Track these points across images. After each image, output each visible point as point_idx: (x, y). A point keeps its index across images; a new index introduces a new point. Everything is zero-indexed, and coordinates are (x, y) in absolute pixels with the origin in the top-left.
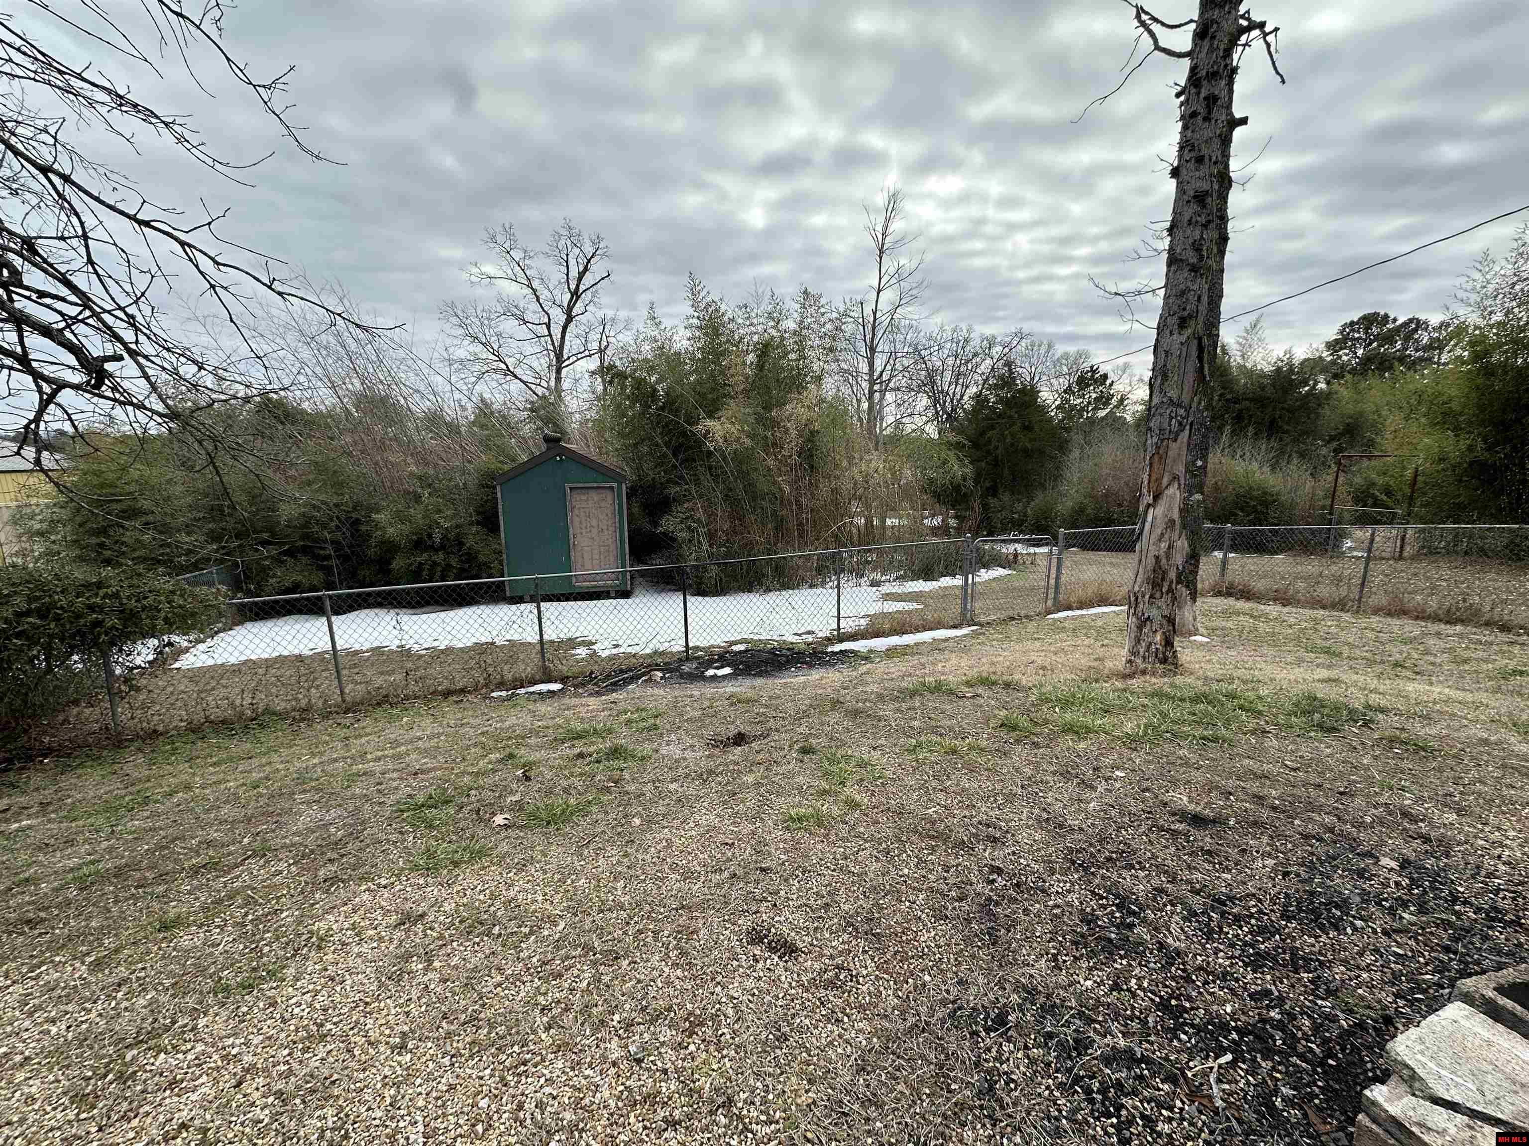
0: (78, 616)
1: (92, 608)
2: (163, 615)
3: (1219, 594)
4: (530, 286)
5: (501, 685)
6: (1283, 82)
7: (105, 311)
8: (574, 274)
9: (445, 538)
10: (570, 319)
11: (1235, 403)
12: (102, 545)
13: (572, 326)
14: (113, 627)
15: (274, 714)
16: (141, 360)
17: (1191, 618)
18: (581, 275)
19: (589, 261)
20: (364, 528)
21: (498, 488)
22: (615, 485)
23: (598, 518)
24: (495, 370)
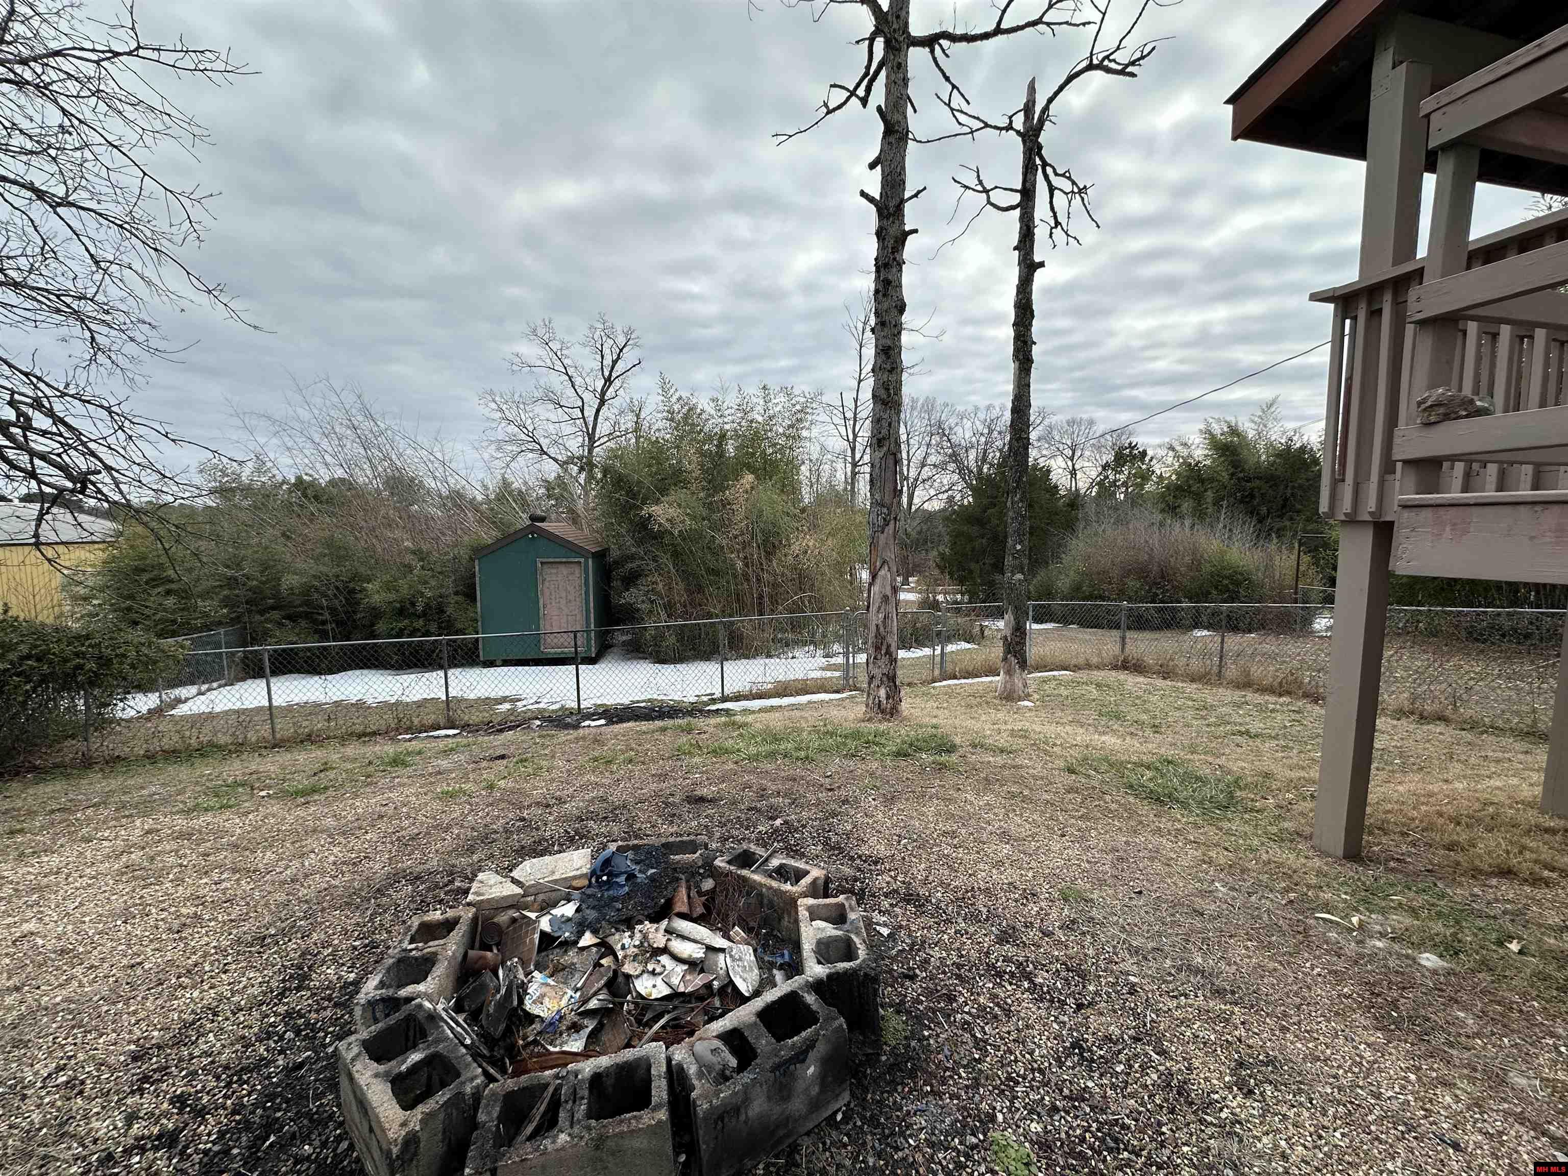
0: (66, 660)
1: (77, 655)
2: (129, 661)
3: (1115, 668)
4: (567, 374)
5: (408, 730)
6: (1098, 226)
7: (91, 440)
8: (608, 361)
9: (427, 606)
10: (602, 402)
11: (1248, 481)
12: (129, 609)
13: (604, 409)
14: (90, 670)
15: (216, 746)
16: (116, 474)
17: (1020, 685)
18: (615, 362)
19: (621, 350)
20: (359, 596)
21: (477, 562)
22: (582, 560)
23: (566, 590)
24: (532, 450)
